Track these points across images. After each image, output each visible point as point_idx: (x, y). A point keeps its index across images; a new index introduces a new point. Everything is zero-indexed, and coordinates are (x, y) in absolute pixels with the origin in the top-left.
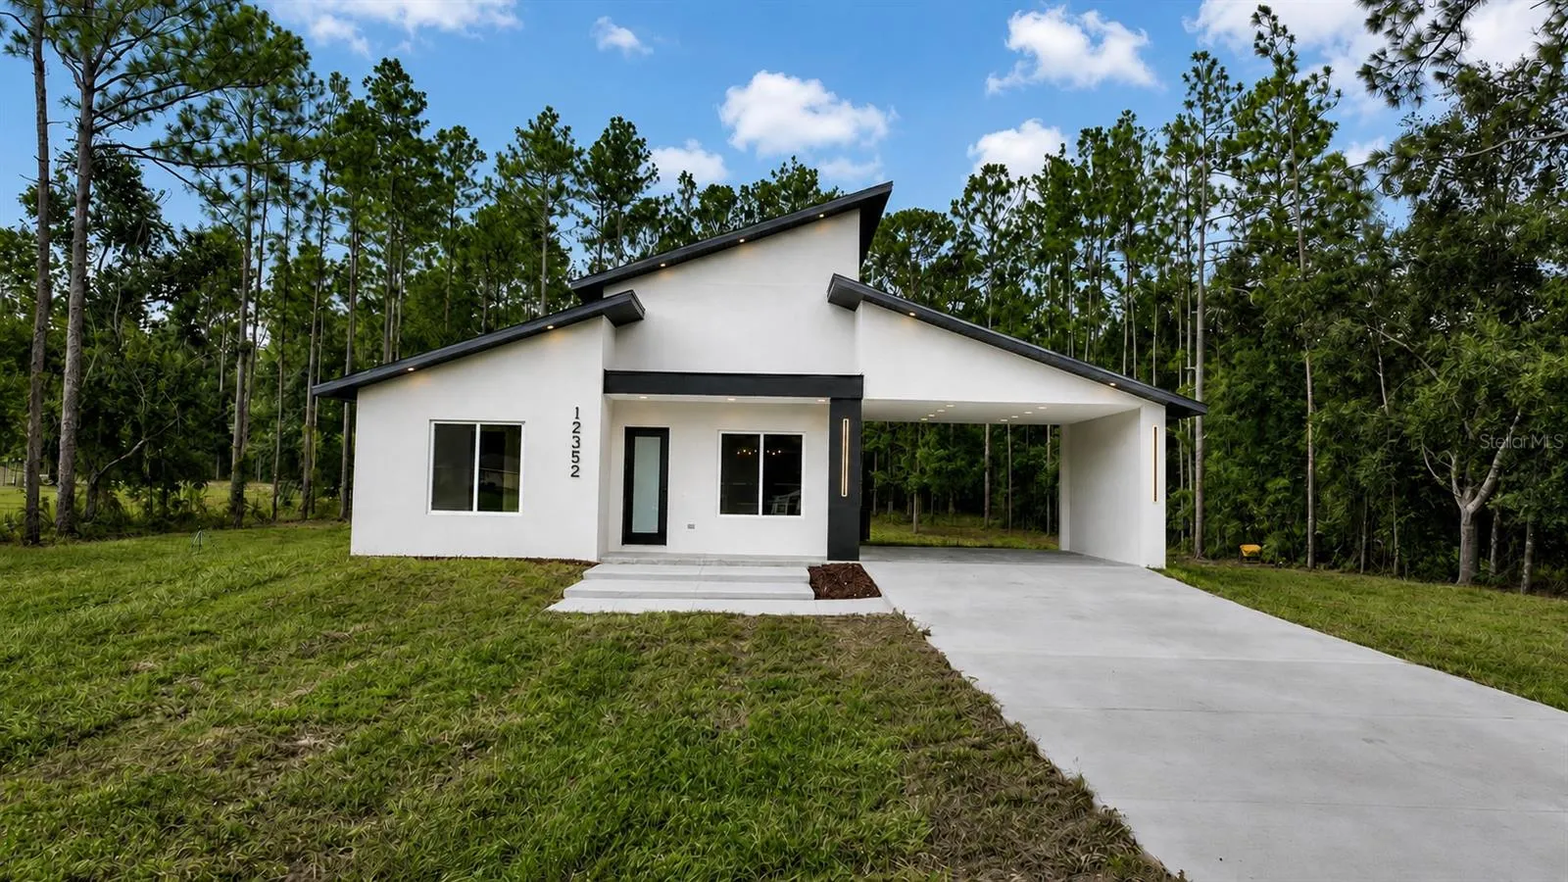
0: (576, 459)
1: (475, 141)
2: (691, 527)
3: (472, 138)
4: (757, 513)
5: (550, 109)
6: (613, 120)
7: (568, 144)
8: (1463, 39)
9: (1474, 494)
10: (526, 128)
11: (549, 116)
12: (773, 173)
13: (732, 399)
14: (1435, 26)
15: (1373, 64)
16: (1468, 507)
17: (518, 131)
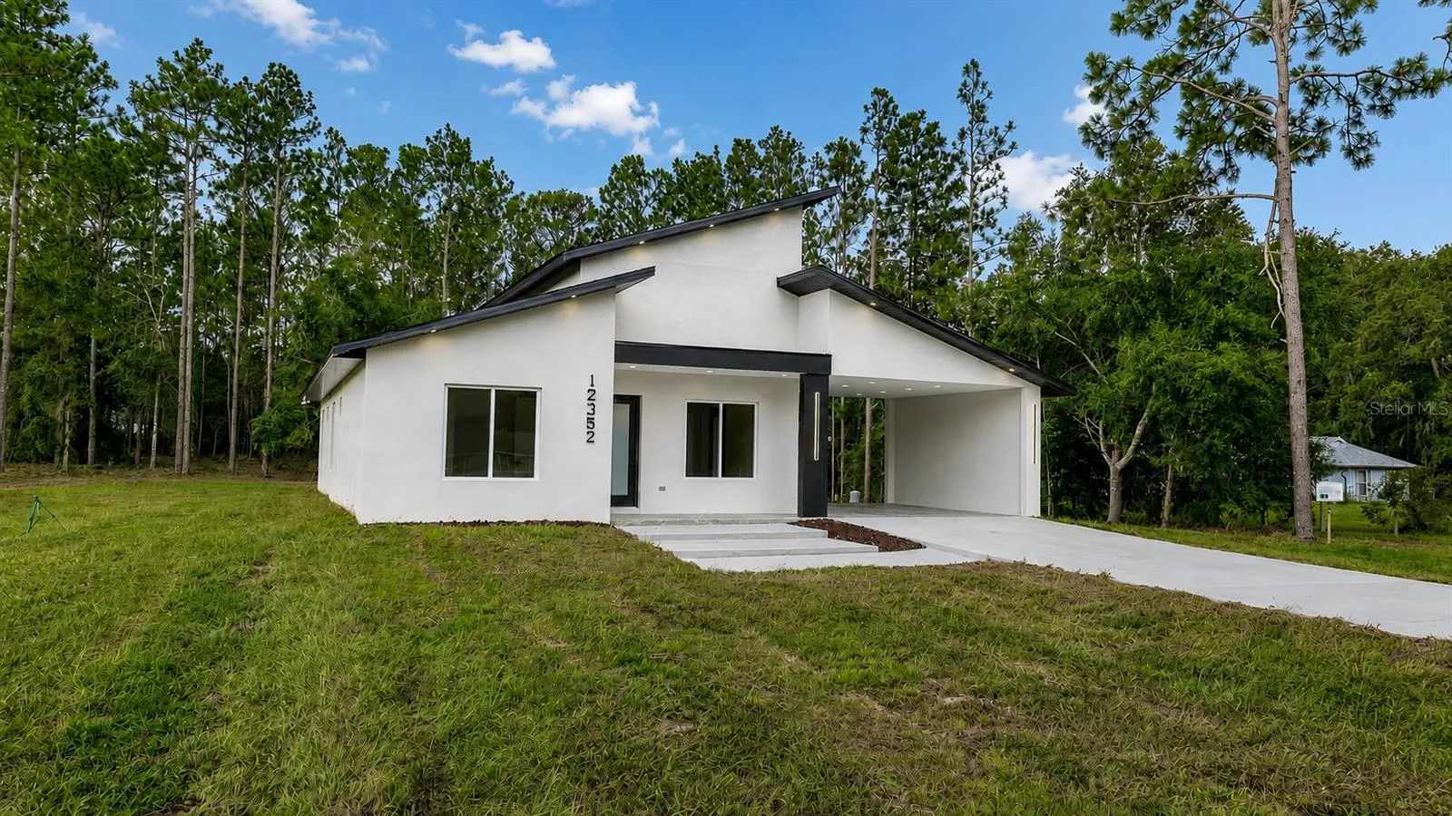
0: (591, 426)
1: (105, 65)
2: (662, 489)
3: (101, 60)
4: (717, 476)
5: (199, 43)
6: (272, 65)
7: (220, 83)
8: (1152, 115)
9: (1121, 457)
10: (171, 59)
11: (198, 51)
12: (428, 139)
13: (710, 371)
14: (1134, 102)
15: (1091, 123)
16: (1116, 465)
17: (160, 61)
